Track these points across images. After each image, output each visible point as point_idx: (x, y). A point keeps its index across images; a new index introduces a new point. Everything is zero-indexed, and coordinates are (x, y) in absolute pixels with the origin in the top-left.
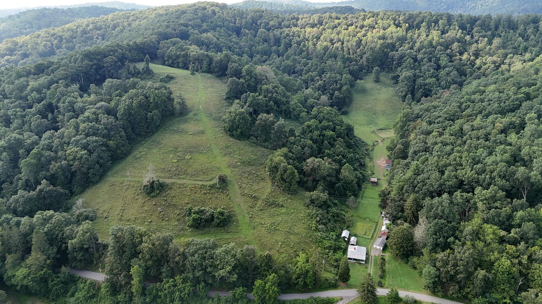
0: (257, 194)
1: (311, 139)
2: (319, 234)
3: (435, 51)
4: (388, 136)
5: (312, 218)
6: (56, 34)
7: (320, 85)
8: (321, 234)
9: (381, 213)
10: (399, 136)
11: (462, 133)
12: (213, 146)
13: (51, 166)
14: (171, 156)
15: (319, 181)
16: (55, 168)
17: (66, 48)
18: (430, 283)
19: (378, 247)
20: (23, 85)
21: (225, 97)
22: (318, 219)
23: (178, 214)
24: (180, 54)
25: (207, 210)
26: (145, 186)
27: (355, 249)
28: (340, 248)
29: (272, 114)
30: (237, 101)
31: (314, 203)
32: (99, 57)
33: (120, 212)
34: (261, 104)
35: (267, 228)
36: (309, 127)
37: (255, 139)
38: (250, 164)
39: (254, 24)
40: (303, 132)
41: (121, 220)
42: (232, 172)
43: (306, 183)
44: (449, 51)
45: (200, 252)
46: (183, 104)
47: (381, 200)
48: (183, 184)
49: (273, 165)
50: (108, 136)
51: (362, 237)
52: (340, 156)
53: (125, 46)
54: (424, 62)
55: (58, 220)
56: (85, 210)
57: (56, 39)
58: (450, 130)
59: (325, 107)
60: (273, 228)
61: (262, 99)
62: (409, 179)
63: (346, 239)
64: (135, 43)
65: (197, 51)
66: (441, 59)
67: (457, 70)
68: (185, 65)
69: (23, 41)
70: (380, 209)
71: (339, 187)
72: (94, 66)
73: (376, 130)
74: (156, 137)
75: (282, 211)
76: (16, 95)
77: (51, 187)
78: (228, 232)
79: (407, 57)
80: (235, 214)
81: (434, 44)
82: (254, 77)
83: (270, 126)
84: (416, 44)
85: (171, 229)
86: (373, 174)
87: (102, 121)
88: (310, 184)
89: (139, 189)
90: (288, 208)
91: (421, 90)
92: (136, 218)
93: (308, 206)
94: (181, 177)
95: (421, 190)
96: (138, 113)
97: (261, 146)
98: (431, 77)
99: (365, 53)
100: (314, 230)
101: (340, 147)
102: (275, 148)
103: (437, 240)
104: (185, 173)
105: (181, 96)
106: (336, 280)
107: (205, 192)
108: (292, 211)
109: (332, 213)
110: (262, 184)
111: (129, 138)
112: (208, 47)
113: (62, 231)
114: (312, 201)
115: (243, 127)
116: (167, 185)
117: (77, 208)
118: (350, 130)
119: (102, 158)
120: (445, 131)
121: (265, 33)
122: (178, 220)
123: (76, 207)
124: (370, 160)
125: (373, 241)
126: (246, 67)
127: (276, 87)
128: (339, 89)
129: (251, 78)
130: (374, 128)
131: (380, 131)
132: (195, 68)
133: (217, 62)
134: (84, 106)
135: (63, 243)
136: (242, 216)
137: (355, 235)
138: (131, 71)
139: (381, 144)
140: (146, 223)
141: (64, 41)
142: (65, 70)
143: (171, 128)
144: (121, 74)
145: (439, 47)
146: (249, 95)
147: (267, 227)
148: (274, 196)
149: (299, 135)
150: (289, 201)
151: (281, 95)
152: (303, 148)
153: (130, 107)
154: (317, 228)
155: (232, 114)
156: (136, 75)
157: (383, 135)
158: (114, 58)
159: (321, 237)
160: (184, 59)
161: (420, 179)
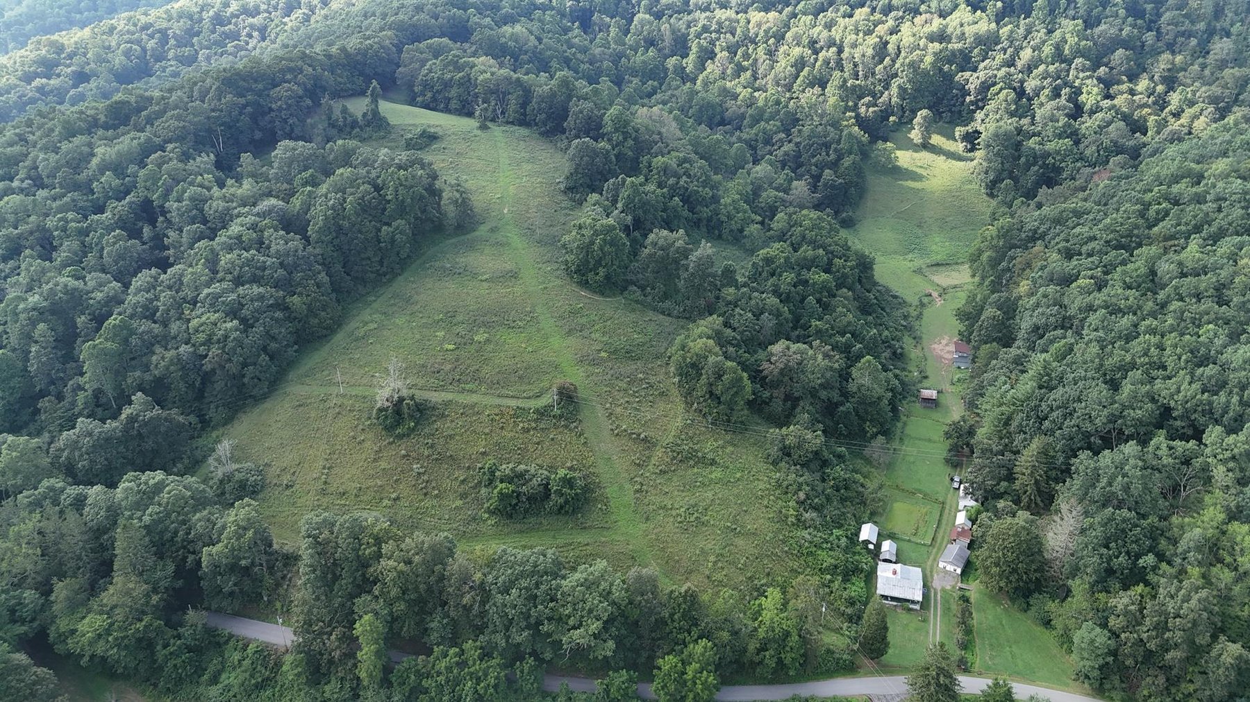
0: (650, 433)
1: (776, 292)
2: (805, 534)
3: (1068, 71)
4: (956, 282)
5: (787, 493)
6: (152, 25)
7: (786, 154)
8: (810, 534)
9: (952, 480)
10: (987, 283)
11: (1153, 281)
12: (539, 309)
13: (154, 358)
14: (441, 334)
15: (798, 399)
16: (163, 364)
17: (176, 58)
18: (1093, 668)
19: (950, 568)
20: (81, 153)
21: (562, 186)
22: (802, 495)
23: (463, 482)
24: (451, 79)
25: (533, 471)
26: (380, 410)
27: (895, 573)
28: (857, 570)
29: (681, 231)
30: (594, 197)
31: (789, 455)
32: (260, 86)
33: (323, 474)
34: (653, 206)
35: (679, 520)
36: (768, 261)
37: (639, 292)
38: (629, 355)
40: (755, 274)
41: (323, 492)
42: (588, 376)
43: (768, 404)
44: (1102, 70)
45: (524, 583)
46: (464, 204)
47: (948, 447)
48: (473, 406)
49: (688, 360)
50: (286, 285)
51: (909, 541)
52: (849, 335)
53: (319, 57)
54: (1043, 98)
55: (175, 495)
56: (237, 466)
57: (152, 36)
58: (1124, 273)
59: (805, 212)
60: (692, 519)
61: (654, 192)
62: (1028, 399)
63: (871, 547)
64: (343, 49)
65: (494, 70)
66: (1084, 90)
67: (1126, 118)
68: (464, 106)
69: (76, 43)
70: (949, 470)
71: (847, 413)
72: (249, 109)
73: (923, 266)
74: (403, 285)
75: (713, 476)
76: (64, 178)
77: (157, 411)
78: (585, 528)
79: (998, 87)
80: (599, 483)
81: (1067, 52)
82: (633, 136)
83: (676, 262)
84: (1022, 54)
85: (447, 517)
86: (926, 377)
87: (274, 248)
88: (777, 406)
89: (366, 415)
90: (727, 468)
91: (1036, 168)
92: (360, 489)
93: (775, 463)
94: (468, 387)
95: (1060, 428)
96: (357, 226)
97: (655, 309)
98: (1060, 136)
99: (896, 75)
100: (793, 525)
101: (845, 312)
102: (690, 316)
103: (1110, 559)
104: (477, 378)
105: (458, 185)
106: (853, 653)
107: (526, 425)
108: (738, 475)
109: (834, 479)
110: (661, 405)
111: (336, 288)
112: (516, 60)
113: (184, 522)
114: (786, 452)
115: (612, 264)
116: (434, 408)
117: (219, 460)
118: (865, 265)
119: (273, 338)
120: (1109, 277)
121: (651, 23)
122: (463, 496)
123: (216, 460)
124: (914, 342)
125: (935, 550)
126: (613, 111)
127: (685, 160)
128: (834, 165)
129: (625, 139)
130: (919, 263)
131: (934, 268)
132: (489, 114)
133: (542, 99)
134: (228, 209)
135: (189, 552)
136: (615, 487)
137: (892, 536)
138: (337, 120)
139: (939, 302)
140: (385, 502)
141: (172, 42)
142: (178, 118)
143: (437, 264)
144: (313, 126)
145: (1078, 61)
146: (624, 181)
147: (678, 515)
148: (691, 438)
149: (745, 283)
150: (730, 449)
151: (698, 181)
152: (757, 316)
153: (339, 210)
154: (799, 520)
155: (584, 231)
156: (348, 129)
157: (944, 278)
158: (295, 87)
159: (811, 542)
160: (461, 90)
161: (1055, 400)
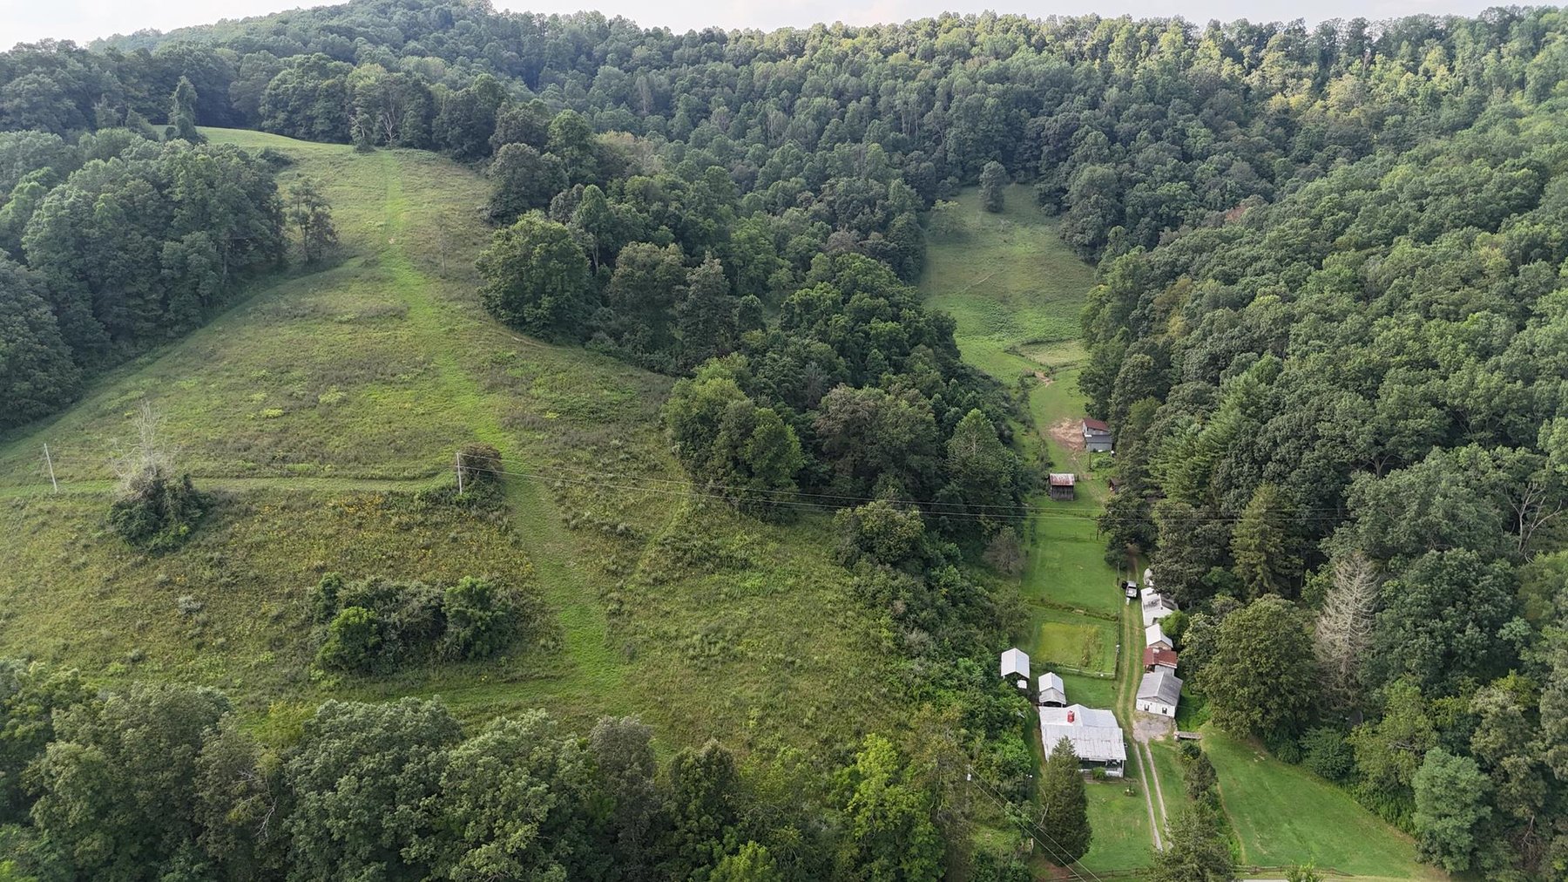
0: (634, 524)
1: (825, 339)
2: (915, 665)
3: (1166, 112)
4: (1066, 360)
5: (874, 605)
8: (921, 665)
9: (1125, 586)
15: (876, 470)
18: (1460, 829)
19: (1156, 708)
21: (485, 214)
22: (900, 606)
23: (278, 619)
24: (315, 89)
25: (412, 589)
26: (120, 507)
27: (1071, 718)
28: (1007, 720)
30: (534, 213)
31: (871, 550)
34: (628, 229)
35: (691, 652)
36: (809, 304)
37: (610, 341)
38: (595, 415)
39: (583, 58)
40: (791, 321)
42: (523, 445)
43: (827, 483)
44: (1206, 113)
45: (368, 763)
46: (319, 226)
47: (1108, 543)
48: (306, 495)
49: (695, 411)
51: (1081, 674)
54: (1142, 141)
59: (853, 255)
60: (715, 650)
62: (1232, 437)
63: (1022, 684)
66: (1189, 133)
67: (1247, 161)
68: (335, 128)
70: (1116, 575)
71: (951, 498)
73: (1018, 345)
74: (202, 340)
75: (747, 584)
78: (514, 681)
79: (1084, 129)
80: (543, 604)
81: (1160, 92)
82: (596, 154)
83: (668, 288)
84: (1106, 95)
85: (238, 681)
86: (1052, 461)
88: (844, 482)
89: (94, 523)
90: (771, 572)
91: (1148, 219)
92: (66, 647)
93: (849, 564)
94: (299, 467)
95: (1297, 467)
96: (117, 240)
97: (638, 363)
98: (1171, 180)
99: (950, 124)
100: (891, 652)
101: (927, 369)
103: (1447, 636)
104: (318, 453)
106: (1029, 858)
107: (405, 519)
108: (790, 582)
110: (653, 486)
115: (564, 291)
116: (230, 502)
118: (942, 330)
121: (618, 76)
122: (276, 644)
124: (1024, 427)
125: (1123, 686)
126: (562, 115)
128: (883, 226)
129: (583, 156)
130: (1009, 342)
131: (1032, 347)
132: (374, 134)
133: (455, 106)
136: (573, 611)
137: (1051, 668)
139: (1048, 382)
140: (115, 666)
143: (267, 307)
145: (1175, 102)
147: (688, 647)
148: (707, 530)
150: (772, 546)
152: (800, 367)
153: (82, 214)
154: (899, 645)
157: (1048, 357)
159: (925, 678)
160: (331, 104)
161: (1278, 429)
